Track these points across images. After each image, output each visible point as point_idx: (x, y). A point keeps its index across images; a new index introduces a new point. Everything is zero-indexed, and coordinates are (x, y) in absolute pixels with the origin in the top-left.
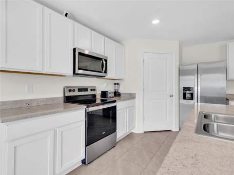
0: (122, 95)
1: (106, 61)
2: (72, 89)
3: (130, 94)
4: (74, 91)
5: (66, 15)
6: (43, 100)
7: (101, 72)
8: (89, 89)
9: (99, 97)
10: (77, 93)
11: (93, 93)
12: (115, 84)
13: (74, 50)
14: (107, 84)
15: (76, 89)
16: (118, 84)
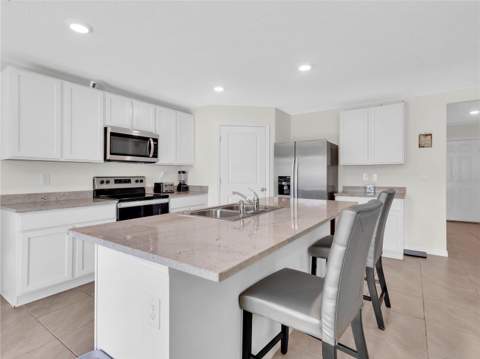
0: (190, 189)
1: (156, 140)
2: (105, 180)
3: (201, 187)
4: (108, 182)
5: (94, 86)
6: (64, 194)
7: (148, 157)
8: (133, 181)
9: (150, 192)
10: (113, 186)
11: (139, 185)
12: (179, 172)
13: (106, 129)
14: (165, 173)
15: (112, 181)
16: (184, 172)
